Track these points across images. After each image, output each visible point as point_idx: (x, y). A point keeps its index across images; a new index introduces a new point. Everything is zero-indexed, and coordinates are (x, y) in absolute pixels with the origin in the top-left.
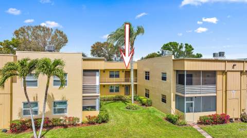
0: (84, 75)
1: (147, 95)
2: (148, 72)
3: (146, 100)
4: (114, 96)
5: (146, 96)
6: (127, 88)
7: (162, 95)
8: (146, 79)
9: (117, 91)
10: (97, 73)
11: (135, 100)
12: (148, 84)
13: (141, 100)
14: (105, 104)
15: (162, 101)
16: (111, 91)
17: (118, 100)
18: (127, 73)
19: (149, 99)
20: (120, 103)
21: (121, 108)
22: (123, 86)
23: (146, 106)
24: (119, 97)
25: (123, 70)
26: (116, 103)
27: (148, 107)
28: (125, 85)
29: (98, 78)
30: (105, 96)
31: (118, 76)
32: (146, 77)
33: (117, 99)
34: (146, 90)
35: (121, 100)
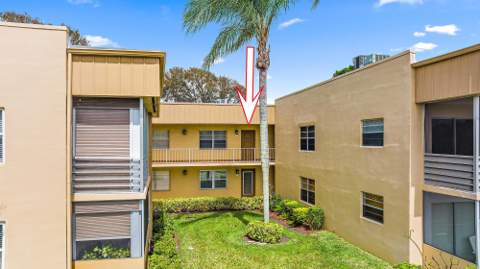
0: (79, 120)
1: (308, 196)
2: (312, 128)
3: (305, 210)
4: (212, 199)
5: (304, 198)
6: (249, 176)
7: (366, 195)
8: (303, 147)
9: (221, 184)
10: (133, 112)
11: (271, 210)
12: (310, 163)
13: (288, 211)
14: (184, 224)
15: (366, 214)
16: (206, 185)
17: (223, 210)
18: (249, 134)
19: (313, 207)
20: (229, 221)
21: (231, 238)
22: (237, 170)
23: (307, 228)
24: (226, 202)
25: (235, 128)
26: (216, 220)
27: (314, 234)
28: (243, 169)
29: (136, 131)
30: (187, 200)
31: (222, 144)
32: (303, 142)
33: (218, 206)
34: (304, 179)
35: (232, 210)
